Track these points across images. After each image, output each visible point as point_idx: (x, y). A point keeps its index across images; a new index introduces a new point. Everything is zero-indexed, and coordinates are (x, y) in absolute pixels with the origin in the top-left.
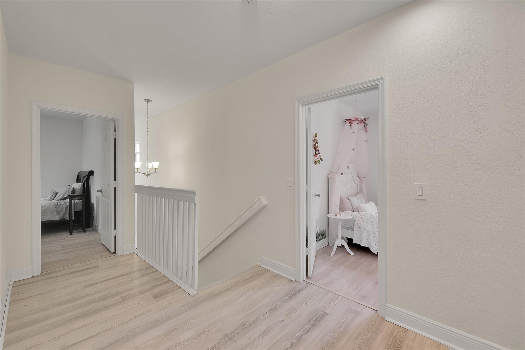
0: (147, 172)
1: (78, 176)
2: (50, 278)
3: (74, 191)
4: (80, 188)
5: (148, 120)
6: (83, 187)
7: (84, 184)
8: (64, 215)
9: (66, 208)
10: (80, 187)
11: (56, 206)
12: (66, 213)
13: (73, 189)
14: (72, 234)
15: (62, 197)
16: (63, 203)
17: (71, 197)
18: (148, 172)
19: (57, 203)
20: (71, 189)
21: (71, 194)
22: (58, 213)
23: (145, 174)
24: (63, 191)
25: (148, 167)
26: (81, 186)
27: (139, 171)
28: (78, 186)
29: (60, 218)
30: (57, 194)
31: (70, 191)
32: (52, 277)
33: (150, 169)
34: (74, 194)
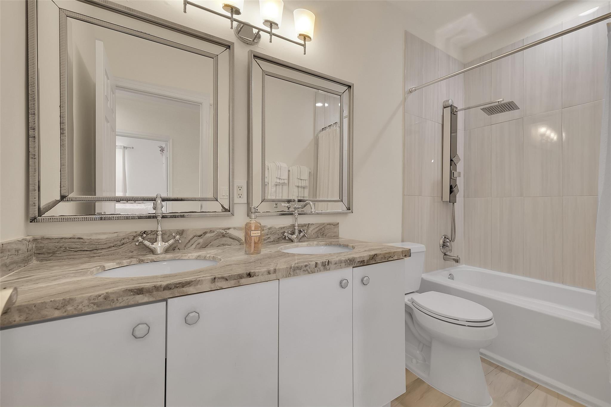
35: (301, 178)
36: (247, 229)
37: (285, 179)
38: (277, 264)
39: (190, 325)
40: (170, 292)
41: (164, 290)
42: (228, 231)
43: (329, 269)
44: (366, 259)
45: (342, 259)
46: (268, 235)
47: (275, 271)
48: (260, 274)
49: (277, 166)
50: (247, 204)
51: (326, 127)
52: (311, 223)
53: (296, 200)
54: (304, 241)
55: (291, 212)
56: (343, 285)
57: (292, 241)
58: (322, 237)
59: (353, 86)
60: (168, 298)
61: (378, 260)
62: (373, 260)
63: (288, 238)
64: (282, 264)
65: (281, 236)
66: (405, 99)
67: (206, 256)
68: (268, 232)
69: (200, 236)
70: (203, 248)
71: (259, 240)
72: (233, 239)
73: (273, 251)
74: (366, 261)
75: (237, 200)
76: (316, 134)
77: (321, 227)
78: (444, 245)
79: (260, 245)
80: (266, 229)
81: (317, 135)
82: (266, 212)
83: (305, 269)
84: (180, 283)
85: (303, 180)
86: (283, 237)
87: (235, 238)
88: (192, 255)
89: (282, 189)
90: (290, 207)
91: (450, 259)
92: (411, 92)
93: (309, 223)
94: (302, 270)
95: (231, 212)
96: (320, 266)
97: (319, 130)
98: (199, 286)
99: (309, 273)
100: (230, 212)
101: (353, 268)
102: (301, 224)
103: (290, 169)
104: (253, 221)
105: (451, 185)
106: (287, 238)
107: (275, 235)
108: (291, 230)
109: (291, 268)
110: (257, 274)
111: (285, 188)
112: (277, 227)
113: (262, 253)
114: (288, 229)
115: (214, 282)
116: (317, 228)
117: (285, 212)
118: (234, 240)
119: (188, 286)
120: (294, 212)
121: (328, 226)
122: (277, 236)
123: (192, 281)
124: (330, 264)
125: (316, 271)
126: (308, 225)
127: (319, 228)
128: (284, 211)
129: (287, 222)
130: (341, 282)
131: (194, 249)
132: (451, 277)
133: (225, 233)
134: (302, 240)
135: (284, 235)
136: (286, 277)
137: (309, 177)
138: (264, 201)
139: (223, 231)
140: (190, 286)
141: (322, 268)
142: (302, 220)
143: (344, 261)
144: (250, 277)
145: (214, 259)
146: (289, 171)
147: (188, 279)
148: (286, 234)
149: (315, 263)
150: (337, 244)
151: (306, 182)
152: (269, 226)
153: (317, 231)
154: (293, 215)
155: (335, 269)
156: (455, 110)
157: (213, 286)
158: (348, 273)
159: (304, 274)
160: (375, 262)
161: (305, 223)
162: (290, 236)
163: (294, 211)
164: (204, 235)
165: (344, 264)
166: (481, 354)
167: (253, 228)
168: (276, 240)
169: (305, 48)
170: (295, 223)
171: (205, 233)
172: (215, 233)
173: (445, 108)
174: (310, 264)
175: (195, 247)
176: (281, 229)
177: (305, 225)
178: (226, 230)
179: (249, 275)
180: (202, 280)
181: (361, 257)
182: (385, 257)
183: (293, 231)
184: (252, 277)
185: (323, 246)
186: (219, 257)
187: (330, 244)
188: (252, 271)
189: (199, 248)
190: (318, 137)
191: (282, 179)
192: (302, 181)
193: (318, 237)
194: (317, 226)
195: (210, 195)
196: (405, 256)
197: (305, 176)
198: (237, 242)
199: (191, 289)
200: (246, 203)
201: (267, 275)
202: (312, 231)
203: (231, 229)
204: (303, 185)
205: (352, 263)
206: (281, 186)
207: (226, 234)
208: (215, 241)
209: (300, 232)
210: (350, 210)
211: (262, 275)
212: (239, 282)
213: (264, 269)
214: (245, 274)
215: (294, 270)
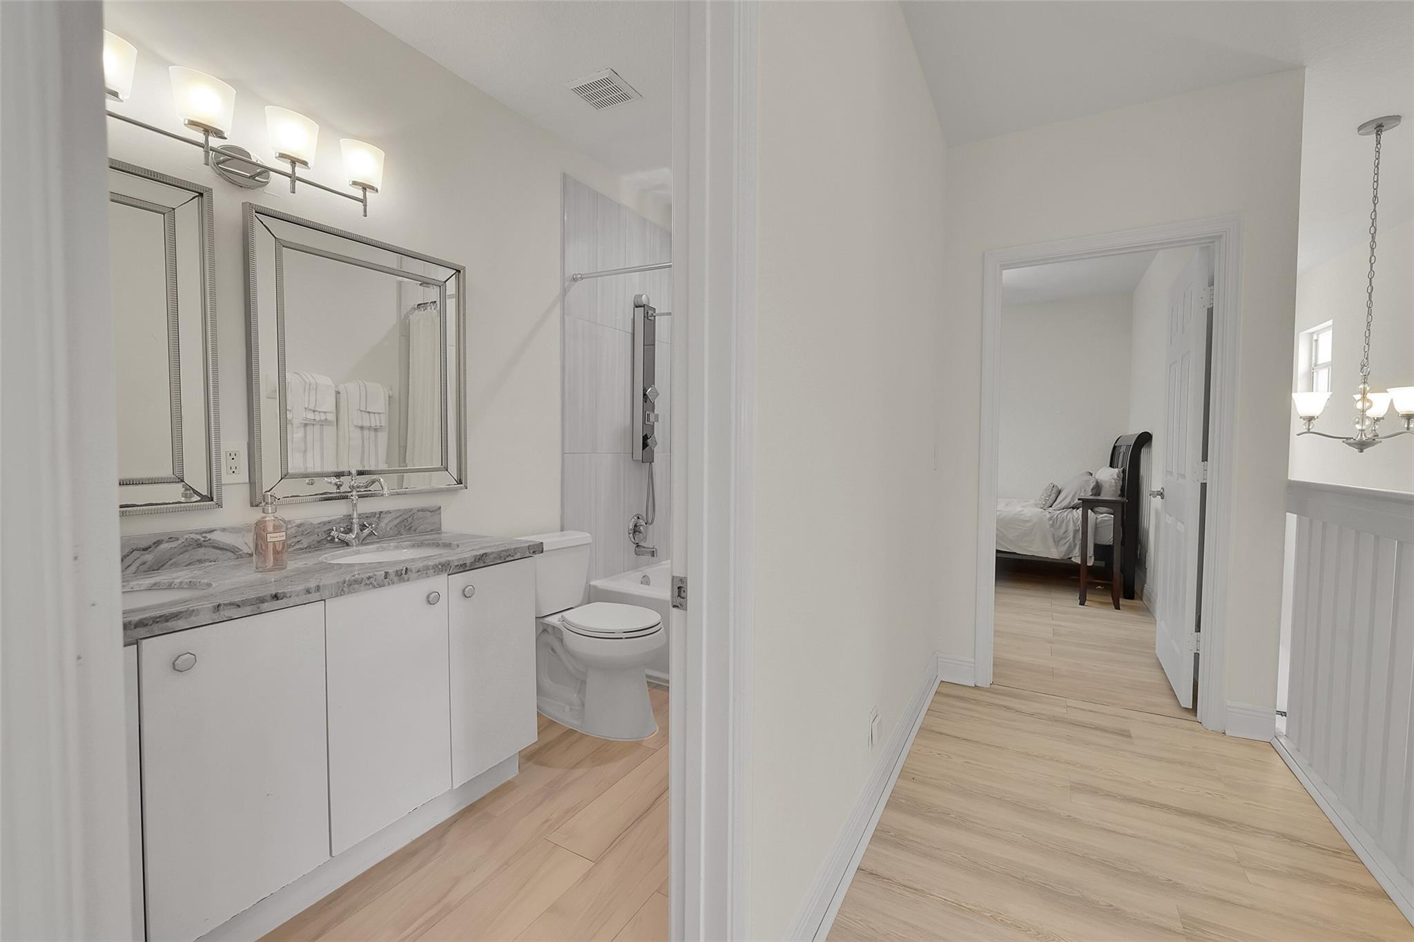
0: (1356, 430)
1: (1115, 447)
2: (1005, 707)
3: (1098, 488)
4: (1113, 481)
5: (1375, 210)
6: (1123, 481)
7: (1124, 471)
8: (1070, 550)
9: (1076, 532)
10: (1113, 479)
11: (1053, 522)
12: (1075, 545)
13: (1097, 482)
14: (1083, 605)
15: (1070, 502)
16: (1068, 517)
17: (1088, 504)
18: (1362, 430)
19: (1055, 516)
20: (1091, 481)
21: (1091, 497)
22: (1057, 542)
23: (1347, 439)
24: (1075, 487)
25: (1363, 411)
26: (1118, 476)
27: (1315, 426)
28: (1109, 476)
29: (1061, 556)
30: (1059, 492)
31: (1087, 490)
32: (1008, 708)
33: (1378, 420)
34: (1099, 498)
35: (368, 410)
36: (259, 530)
37: (329, 412)
38: (321, 579)
39: (181, 672)
40: (146, 629)
41: (135, 628)
42: (209, 536)
43: (408, 580)
44: (468, 562)
45: (430, 564)
46: (296, 536)
47: (318, 588)
48: (294, 595)
49: (305, 382)
50: (248, 485)
51: (426, 303)
52: (384, 509)
53: (354, 472)
54: (372, 543)
55: (344, 494)
56: (431, 600)
57: (348, 545)
58: (407, 534)
59: (465, 271)
60: (141, 639)
61: (488, 561)
62: (481, 561)
63: (339, 539)
64: (329, 580)
65: (325, 537)
66: (565, 292)
67: (173, 582)
68: (296, 532)
69: (146, 549)
70: (153, 570)
71: (283, 548)
72: (221, 549)
73: (311, 564)
74: (468, 564)
75: (226, 479)
76: (404, 313)
77: (406, 516)
78: (636, 530)
79: (285, 556)
80: (292, 527)
81: (407, 316)
82: (291, 497)
83: (368, 582)
84: (161, 616)
85: (374, 413)
86: (329, 539)
87: (225, 547)
88: (140, 583)
89: (321, 433)
90: (341, 485)
91: (646, 552)
92: (574, 280)
93: (381, 510)
94: (363, 584)
95: (215, 500)
96: (392, 576)
97: (410, 307)
98: (193, 618)
99: (374, 587)
100: (212, 500)
101: (449, 576)
102: (366, 514)
103: (341, 388)
104: (270, 518)
105: (646, 435)
106: (337, 540)
107: (311, 535)
108: (345, 525)
109: (345, 582)
110: (288, 595)
111: (330, 431)
112: (316, 522)
113: (289, 568)
114: (339, 523)
115: (218, 611)
116: (397, 518)
117: (330, 495)
118: (222, 552)
119: (176, 619)
120: (349, 494)
121: (420, 513)
122: (315, 538)
123: (181, 612)
124: (409, 573)
125: (387, 584)
126: (380, 515)
127: (401, 518)
128: (330, 493)
129: (337, 510)
130: (428, 597)
131: (134, 573)
132: (646, 581)
133: (203, 539)
134: (368, 541)
135: (330, 536)
136: (337, 596)
137: (389, 404)
138: (287, 477)
139: (198, 537)
140: (178, 619)
141: (396, 579)
142: (366, 506)
143: (433, 566)
144: (278, 599)
145: (191, 585)
146: (338, 393)
147: (174, 610)
148: (333, 533)
149: (383, 572)
150: (433, 543)
151: (380, 417)
152: (298, 522)
153: (398, 524)
154: (347, 498)
155: (417, 579)
156: (650, 312)
157: (216, 617)
158: (439, 583)
159: (367, 590)
160: (485, 565)
161: (374, 511)
162: (342, 536)
163: (350, 492)
164: (156, 547)
165: (432, 571)
166: (648, 676)
167: (270, 529)
168: (314, 545)
169: (366, 206)
170: (353, 514)
171: (158, 543)
172: (180, 542)
173: (637, 307)
174: (376, 575)
175: (135, 570)
176: (324, 524)
177: (374, 514)
178: (204, 535)
179: (276, 597)
180: (197, 609)
181: (461, 559)
182: (501, 557)
183: (349, 527)
184: (281, 599)
185: (407, 548)
186: (205, 581)
187: (421, 545)
188: (280, 591)
189: (145, 571)
190: (407, 321)
191: (319, 412)
192: (372, 415)
193: (399, 533)
194: (398, 515)
195: (167, 472)
196: (534, 552)
197: (380, 405)
198: (230, 554)
199: (181, 624)
200: (248, 481)
201: (305, 594)
202: (387, 524)
203: (215, 532)
204: (373, 425)
205: (444, 568)
206: (317, 428)
207: (204, 541)
208: (181, 556)
209: (363, 527)
210: (462, 484)
211: (298, 595)
212: (258, 608)
213: (301, 587)
214: (269, 596)
215: (350, 585)
